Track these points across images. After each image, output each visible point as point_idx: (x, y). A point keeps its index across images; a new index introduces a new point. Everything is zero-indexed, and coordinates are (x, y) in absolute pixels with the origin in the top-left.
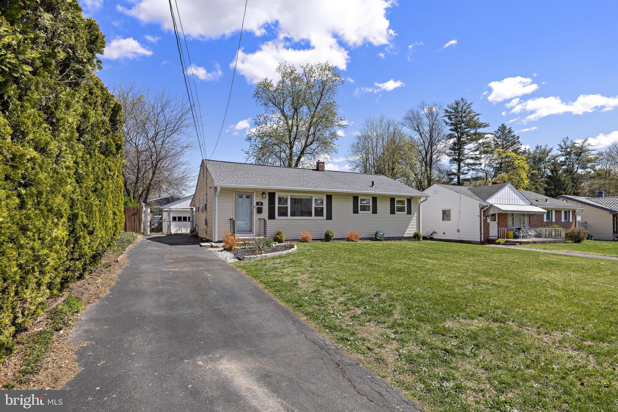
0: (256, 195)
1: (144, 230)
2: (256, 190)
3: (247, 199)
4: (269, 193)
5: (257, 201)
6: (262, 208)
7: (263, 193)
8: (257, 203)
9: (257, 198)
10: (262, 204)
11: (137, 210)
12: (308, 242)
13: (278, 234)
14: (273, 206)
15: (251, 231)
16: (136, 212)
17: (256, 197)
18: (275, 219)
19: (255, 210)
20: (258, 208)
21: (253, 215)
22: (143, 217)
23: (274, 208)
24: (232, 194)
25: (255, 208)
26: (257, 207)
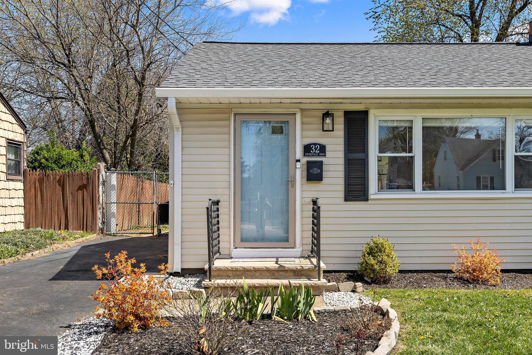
0: (303, 123)
1: (103, 223)
2: (302, 106)
3: (275, 136)
4: (347, 114)
5: (307, 141)
6: (322, 162)
7: (327, 114)
8: (307, 149)
9: (307, 133)
10: (322, 149)
11: (88, 179)
12: (485, 282)
13: (371, 252)
14: (360, 156)
15: (287, 240)
16: (85, 182)
17: (302, 130)
18: (367, 200)
19: (298, 173)
20: (308, 162)
21: (294, 186)
22: (101, 193)
23: (364, 163)
24: (226, 123)
25: (298, 165)
26: (305, 160)
